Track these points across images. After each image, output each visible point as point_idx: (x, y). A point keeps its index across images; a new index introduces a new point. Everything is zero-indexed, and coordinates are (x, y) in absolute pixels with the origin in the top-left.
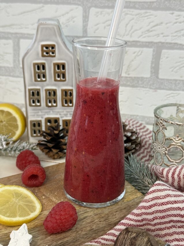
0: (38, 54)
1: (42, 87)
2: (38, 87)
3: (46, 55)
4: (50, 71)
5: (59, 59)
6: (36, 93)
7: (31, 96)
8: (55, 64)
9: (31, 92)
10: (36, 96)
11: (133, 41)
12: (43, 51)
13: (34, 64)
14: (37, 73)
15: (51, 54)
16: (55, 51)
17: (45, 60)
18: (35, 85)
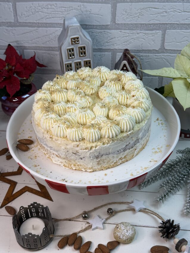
0: (69, 43)
1: (73, 62)
2: (70, 62)
3: (74, 43)
4: (76, 52)
5: (81, 44)
6: (69, 65)
7: (67, 68)
8: (79, 48)
9: (67, 65)
10: (70, 67)
11: (98, 49)
12: (72, 41)
13: (67, 50)
14: (69, 54)
15: (77, 42)
16: (79, 40)
17: (74, 46)
18: (68, 61)
